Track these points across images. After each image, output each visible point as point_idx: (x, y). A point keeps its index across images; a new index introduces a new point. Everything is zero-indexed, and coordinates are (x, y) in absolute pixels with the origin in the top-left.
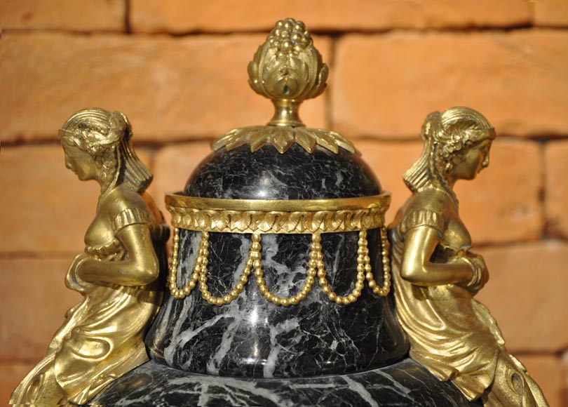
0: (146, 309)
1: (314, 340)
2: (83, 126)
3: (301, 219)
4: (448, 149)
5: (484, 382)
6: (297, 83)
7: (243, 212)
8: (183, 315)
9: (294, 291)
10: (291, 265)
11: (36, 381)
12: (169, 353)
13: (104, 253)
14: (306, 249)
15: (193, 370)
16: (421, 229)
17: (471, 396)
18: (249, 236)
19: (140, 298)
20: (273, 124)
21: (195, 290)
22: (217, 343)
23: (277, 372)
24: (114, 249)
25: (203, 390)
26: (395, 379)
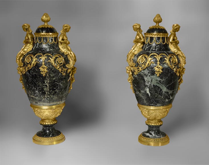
0: (142, 45)
1: (161, 47)
2: (136, 25)
3: (160, 35)
4: (175, 29)
5: (178, 53)
6: (159, 21)
7: (154, 35)
8: (147, 45)
9: (159, 43)
10: (159, 40)
11: (131, 52)
12: (146, 49)
13: (138, 39)
14: (160, 38)
15: (148, 51)
16: (172, 37)
18: (154, 37)
19: (142, 44)
20: (156, 25)
21: (148, 43)
22: (151, 48)
23: (157, 50)
24: (139, 39)
25: (150, 52)
26: (169, 52)
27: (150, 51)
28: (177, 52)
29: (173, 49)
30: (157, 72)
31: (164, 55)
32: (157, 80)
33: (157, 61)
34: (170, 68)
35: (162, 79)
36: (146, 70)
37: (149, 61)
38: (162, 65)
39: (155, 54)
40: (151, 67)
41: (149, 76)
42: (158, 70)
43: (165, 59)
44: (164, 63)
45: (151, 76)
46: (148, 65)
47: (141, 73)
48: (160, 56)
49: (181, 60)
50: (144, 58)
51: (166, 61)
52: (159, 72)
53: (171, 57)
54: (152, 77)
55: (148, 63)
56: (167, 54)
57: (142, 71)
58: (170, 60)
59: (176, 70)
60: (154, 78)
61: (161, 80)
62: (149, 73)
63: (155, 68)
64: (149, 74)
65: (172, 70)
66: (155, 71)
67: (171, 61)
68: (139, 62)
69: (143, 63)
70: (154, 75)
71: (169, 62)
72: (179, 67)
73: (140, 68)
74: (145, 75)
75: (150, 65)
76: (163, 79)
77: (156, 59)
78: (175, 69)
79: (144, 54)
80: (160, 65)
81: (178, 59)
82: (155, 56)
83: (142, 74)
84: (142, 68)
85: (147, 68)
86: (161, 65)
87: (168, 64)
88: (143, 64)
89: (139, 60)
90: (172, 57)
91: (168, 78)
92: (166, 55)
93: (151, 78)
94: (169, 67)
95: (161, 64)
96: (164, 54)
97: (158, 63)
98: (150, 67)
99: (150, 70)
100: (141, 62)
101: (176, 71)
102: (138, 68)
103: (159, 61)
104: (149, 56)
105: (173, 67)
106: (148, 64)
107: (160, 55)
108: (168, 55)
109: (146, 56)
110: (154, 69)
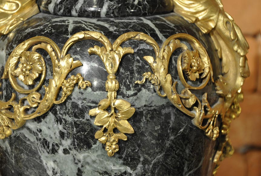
5: (212, 25)
12: (51, 7)
15: (64, 15)
17: (205, 31)
23: (107, 14)
25: (71, 23)
26: (167, 20)
27: (71, 20)
28: (207, 20)
29: (188, 6)
30: (105, 130)
31: (142, 41)
32: (106, 173)
33: (107, 73)
34: (173, 107)
35: (134, 168)
36: (48, 119)
37: (60, 74)
38: (131, 92)
39: (96, 35)
40: (75, 106)
41: (66, 151)
42: (112, 120)
43: (150, 59)
44: (143, 85)
45: (73, 152)
46: (58, 96)
47: (25, 132)
48: (122, 45)
49: (224, 59)
50: (36, 56)
51: (152, 71)
52: (115, 130)
53: (177, 51)
54: (81, 156)
55: (55, 83)
56: (158, 32)
57: (33, 126)
58: (171, 69)
59: (206, 112)
60: (88, 160)
61: (129, 170)
62: (62, 135)
63: (92, 112)
64: (67, 143)
65: (183, 118)
66: (94, 130)
67: (180, 69)
68: (15, 77)
69: (30, 83)
70: (89, 147)
71: (169, 77)
72: (220, 96)
73: (19, 109)
74: (45, 143)
75: (69, 98)
76: (140, 166)
77: (101, 62)
78: (198, 113)
79: (40, 33)
80: (119, 92)
81: (211, 53)
82: (95, 49)
83: (33, 138)
84: (26, 111)
85: (52, 109)
86: (124, 96)
87: (161, 89)
88: (31, 87)
89: (16, 66)
90: (185, 47)
91: (166, 156)
92: (149, 41)
93: (76, 161)
94: (170, 105)
95: (128, 89)
96: (141, 36)
97: (112, 84)
98: (69, 105)
99: (69, 119)
100: (21, 77)
101: (205, 121)
102: (11, 108)
103: (117, 73)
104: (61, 48)
105: (191, 101)
106: (60, 89)
107: (119, 41)
108: (165, 41)
109: (49, 48)
110: (87, 116)
